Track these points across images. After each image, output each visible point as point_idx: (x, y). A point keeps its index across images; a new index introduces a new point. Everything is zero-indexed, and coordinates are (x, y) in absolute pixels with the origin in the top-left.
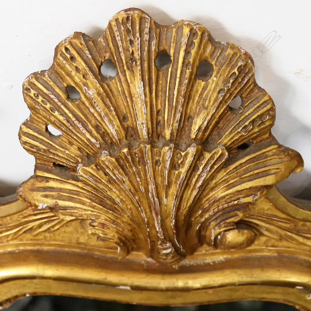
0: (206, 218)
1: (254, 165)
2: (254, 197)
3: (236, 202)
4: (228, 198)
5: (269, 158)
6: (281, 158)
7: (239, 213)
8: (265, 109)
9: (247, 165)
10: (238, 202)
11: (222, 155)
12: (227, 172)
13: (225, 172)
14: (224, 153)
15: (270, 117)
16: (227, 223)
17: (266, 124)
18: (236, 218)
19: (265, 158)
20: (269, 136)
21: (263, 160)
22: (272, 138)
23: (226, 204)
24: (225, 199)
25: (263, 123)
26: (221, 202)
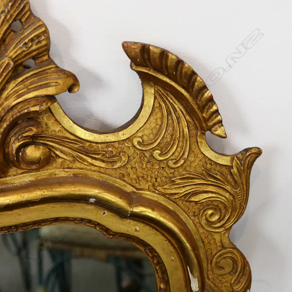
0: (5, 128)
1: (37, 79)
2: (40, 106)
3: (26, 111)
4: (20, 108)
5: (49, 75)
6: (59, 75)
7: (32, 128)
8: (40, 31)
9: (31, 79)
10: (28, 111)
11: (8, 64)
12: (16, 84)
13: (15, 84)
14: (10, 63)
15: (45, 38)
16: (24, 137)
17: (41, 43)
18: (31, 132)
19: (46, 74)
20: (48, 58)
21: (44, 76)
22: (50, 60)
23: (18, 113)
24: (18, 109)
25: (39, 42)
26: (15, 112)
